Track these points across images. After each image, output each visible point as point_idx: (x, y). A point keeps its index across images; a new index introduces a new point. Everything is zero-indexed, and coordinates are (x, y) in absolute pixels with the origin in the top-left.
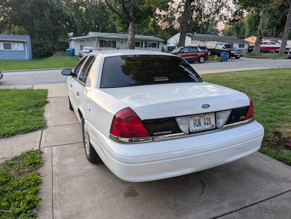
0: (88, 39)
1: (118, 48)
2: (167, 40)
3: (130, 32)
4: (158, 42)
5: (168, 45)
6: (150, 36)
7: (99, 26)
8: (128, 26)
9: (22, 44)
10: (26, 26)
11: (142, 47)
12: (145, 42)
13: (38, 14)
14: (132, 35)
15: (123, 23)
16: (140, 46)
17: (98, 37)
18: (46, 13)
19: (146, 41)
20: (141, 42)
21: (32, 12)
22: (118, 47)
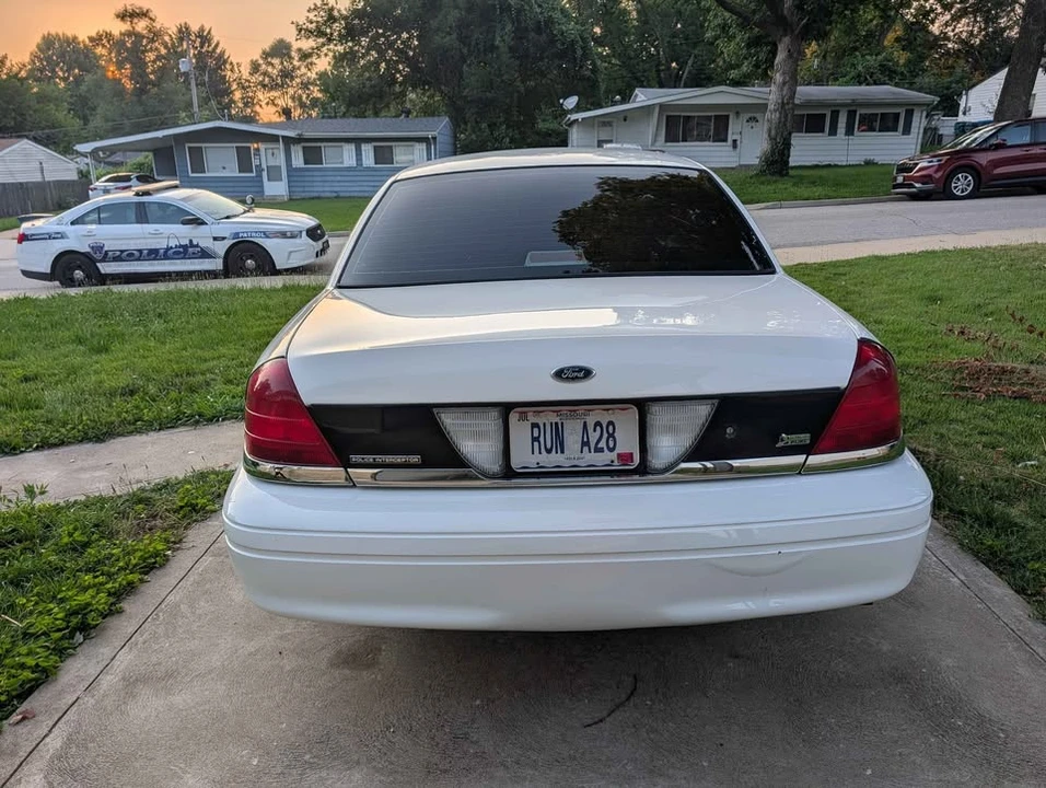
0: (625, 117)
1: (735, 141)
2: (960, 95)
3: (778, 77)
4: (910, 107)
5: (961, 118)
6: (884, 84)
7: (682, 66)
8: (774, 53)
9: (424, 146)
10: (443, 87)
11: (833, 132)
12: (849, 112)
13: (477, 44)
14: (785, 88)
15: (754, 43)
16: (827, 129)
17: (661, 106)
18: (502, 37)
19: (852, 108)
20: (832, 112)
21: (463, 40)
22: (734, 138)
